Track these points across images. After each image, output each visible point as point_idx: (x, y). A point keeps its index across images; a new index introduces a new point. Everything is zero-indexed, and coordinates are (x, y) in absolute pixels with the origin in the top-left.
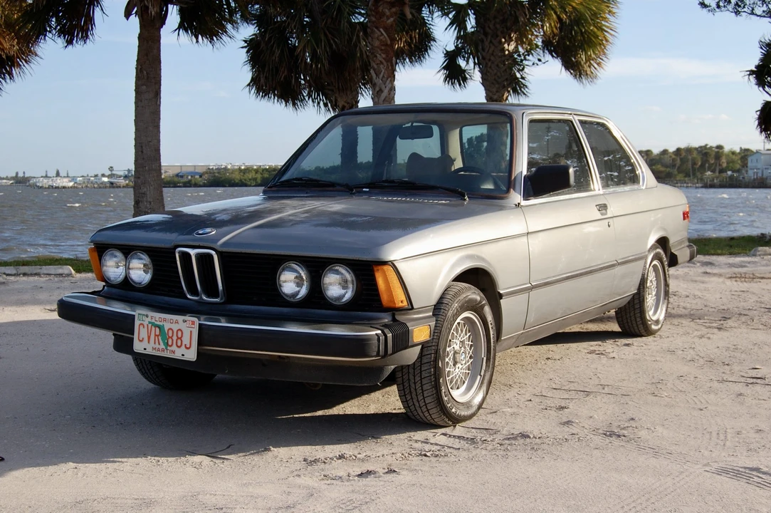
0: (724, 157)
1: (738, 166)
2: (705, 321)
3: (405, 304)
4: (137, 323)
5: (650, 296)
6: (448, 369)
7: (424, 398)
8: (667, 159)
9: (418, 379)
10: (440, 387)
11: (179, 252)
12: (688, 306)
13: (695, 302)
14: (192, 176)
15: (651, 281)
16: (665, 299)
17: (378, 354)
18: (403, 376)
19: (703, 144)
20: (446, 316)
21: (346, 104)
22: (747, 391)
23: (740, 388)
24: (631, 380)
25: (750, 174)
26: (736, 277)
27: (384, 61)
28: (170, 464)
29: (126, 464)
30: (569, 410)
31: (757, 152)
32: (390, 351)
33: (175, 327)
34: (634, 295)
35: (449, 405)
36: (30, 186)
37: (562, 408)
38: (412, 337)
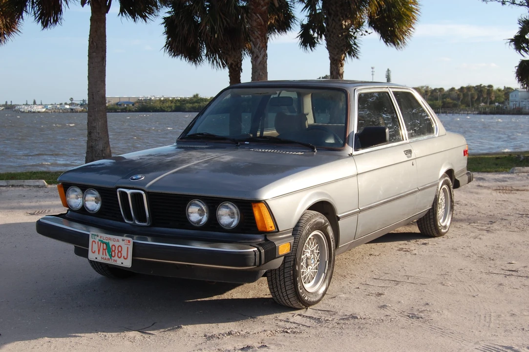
0: (493, 93)
1: (503, 100)
2: (478, 224)
3: (273, 228)
4: (91, 240)
5: (441, 209)
6: (302, 270)
7: (286, 291)
8: (454, 94)
9: (282, 278)
10: (297, 284)
11: (120, 191)
12: (467, 212)
13: (471, 209)
14: (127, 105)
15: (441, 199)
16: (451, 211)
17: (255, 264)
18: (271, 275)
19: (479, 84)
20: (301, 235)
21: (233, 62)
22: (506, 281)
23: (500, 279)
24: (427, 272)
25: (511, 105)
26: (500, 189)
27: (259, 36)
28: (113, 339)
29: (83, 338)
30: (384, 296)
31: (516, 90)
32: (263, 262)
33: (117, 244)
34: (430, 209)
35: (303, 295)
36: (15, 111)
37: (380, 294)
38: (278, 252)
